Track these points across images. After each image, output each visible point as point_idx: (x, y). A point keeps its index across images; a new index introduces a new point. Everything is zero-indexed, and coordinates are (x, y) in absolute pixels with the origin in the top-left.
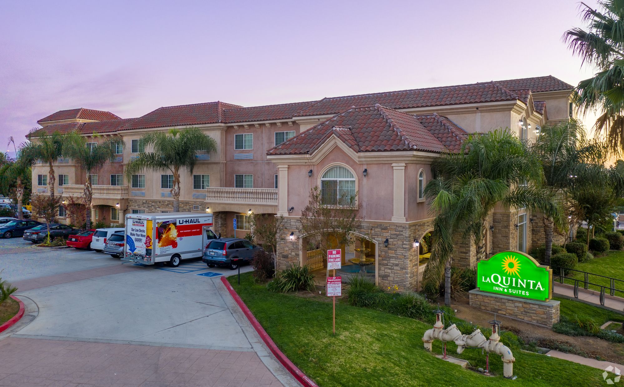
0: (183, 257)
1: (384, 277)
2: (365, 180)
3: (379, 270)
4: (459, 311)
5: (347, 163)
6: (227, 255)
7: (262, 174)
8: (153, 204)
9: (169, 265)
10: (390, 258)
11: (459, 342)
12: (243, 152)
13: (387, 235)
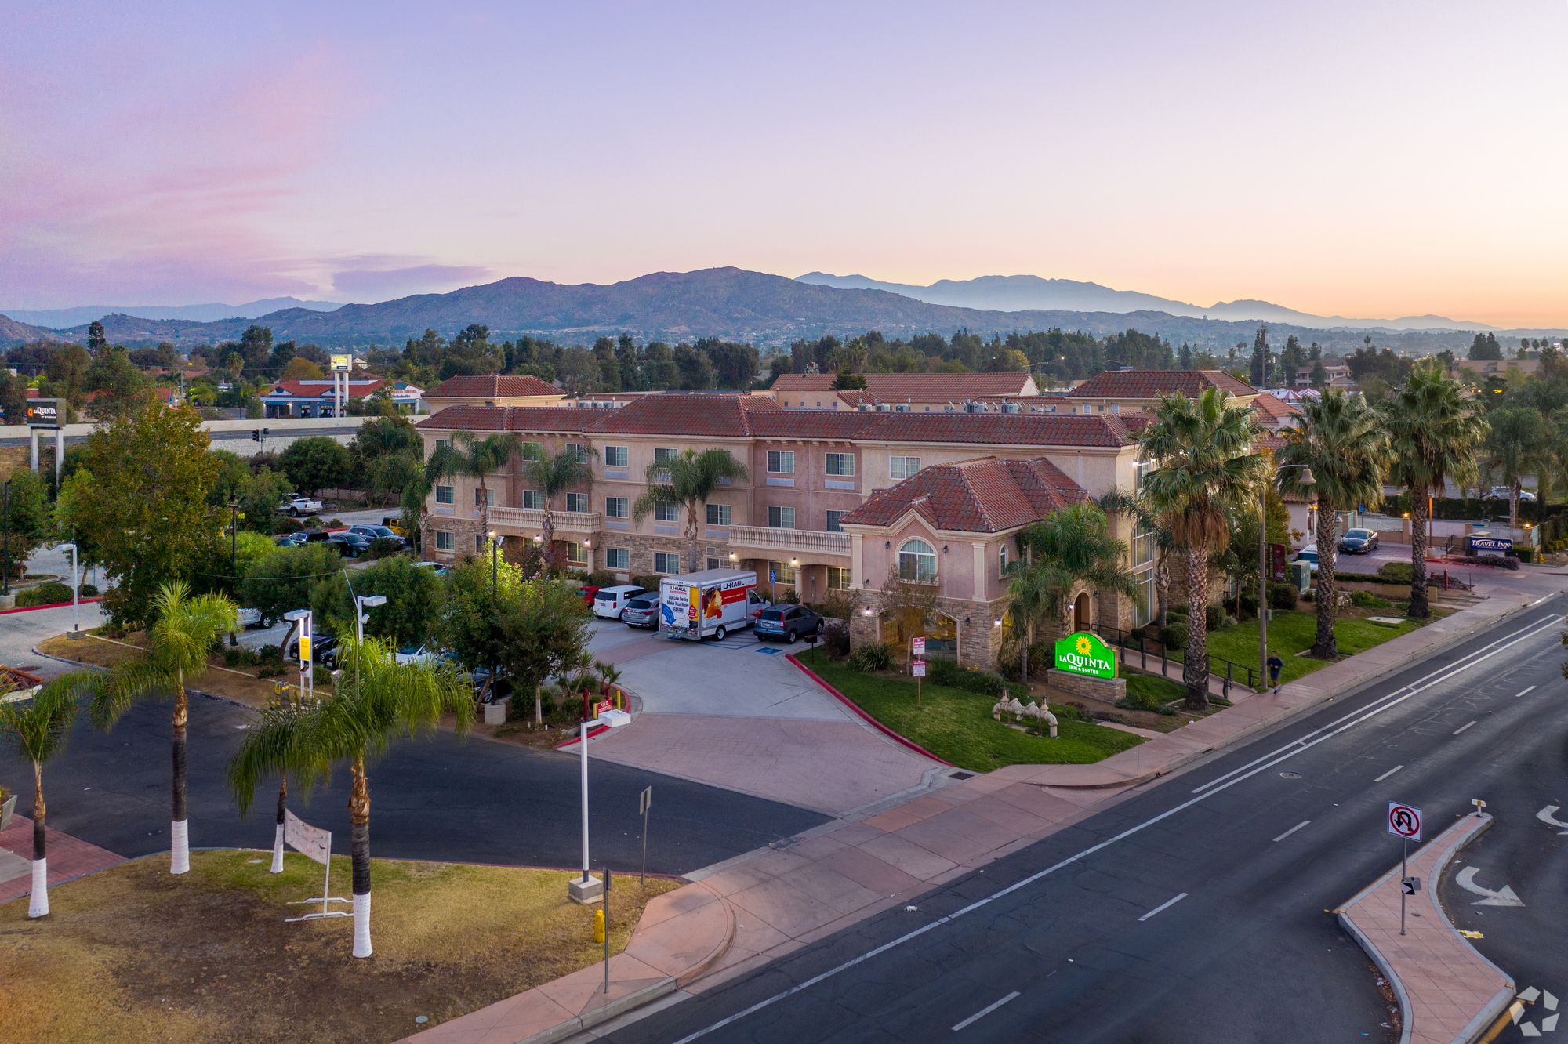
0: (729, 628)
1: (966, 655)
2: (945, 557)
3: (961, 648)
4: (1035, 689)
5: (927, 537)
6: (785, 628)
7: (808, 509)
8: (642, 542)
9: (714, 638)
10: (972, 636)
11: (1019, 712)
12: (779, 476)
13: (968, 613)
